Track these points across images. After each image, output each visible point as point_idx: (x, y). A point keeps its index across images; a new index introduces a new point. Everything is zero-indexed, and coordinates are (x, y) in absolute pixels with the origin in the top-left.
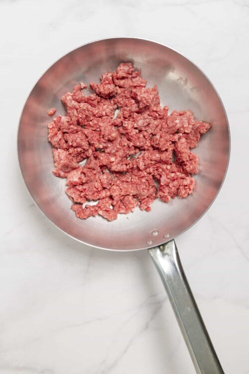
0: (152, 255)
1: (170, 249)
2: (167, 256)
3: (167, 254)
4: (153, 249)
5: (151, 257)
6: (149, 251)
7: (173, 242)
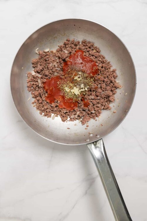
0: (89, 148)
1: (100, 144)
2: (98, 148)
4: (90, 144)
6: (88, 145)
7: (102, 140)
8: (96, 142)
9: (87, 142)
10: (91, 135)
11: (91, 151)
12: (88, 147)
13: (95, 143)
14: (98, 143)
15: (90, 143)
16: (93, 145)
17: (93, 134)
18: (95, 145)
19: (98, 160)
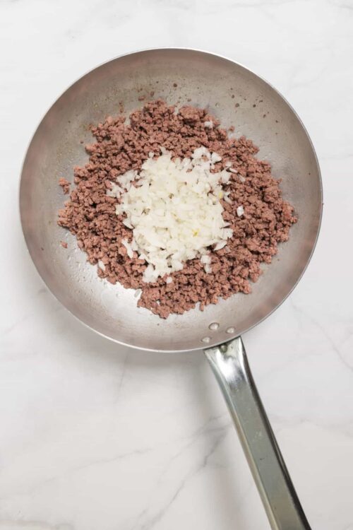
0: (210, 358)
1: (236, 349)
2: (230, 360)
3: (231, 356)
4: (211, 350)
5: (209, 360)
6: (207, 352)
7: (240, 339)
8: (226, 344)
9: (206, 344)
10: (215, 327)
11: (215, 365)
12: (206, 357)
13: (224, 346)
14: (230, 346)
15: (212, 348)
16: (218, 352)
17: (218, 324)
18: (224, 352)
19: (231, 386)
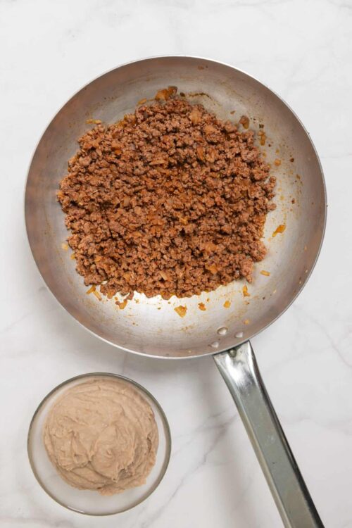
0: (219, 363)
1: (245, 354)
2: (240, 364)
3: (240, 361)
4: (220, 355)
5: (218, 366)
6: (215, 357)
7: (248, 343)
8: (234, 349)
9: (215, 349)
10: (224, 332)
11: (225, 371)
12: (216, 362)
13: (233, 352)
14: (239, 350)
16: (228, 358)
17: (227, 329)
18: (233, 356)
19: (241, 391)
